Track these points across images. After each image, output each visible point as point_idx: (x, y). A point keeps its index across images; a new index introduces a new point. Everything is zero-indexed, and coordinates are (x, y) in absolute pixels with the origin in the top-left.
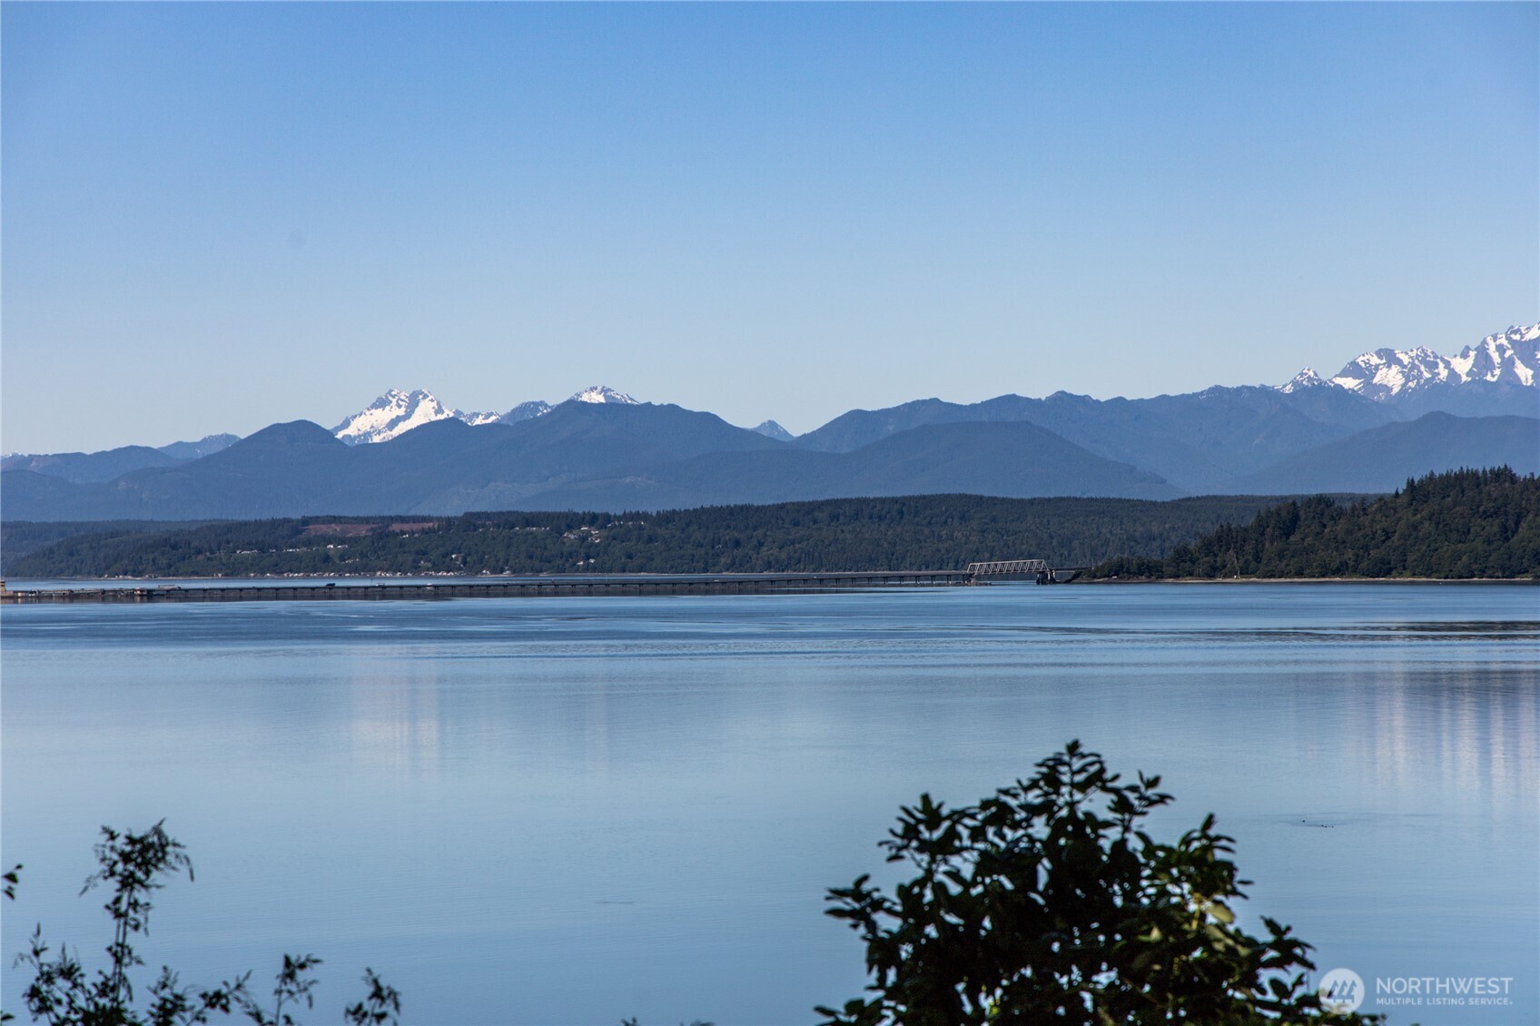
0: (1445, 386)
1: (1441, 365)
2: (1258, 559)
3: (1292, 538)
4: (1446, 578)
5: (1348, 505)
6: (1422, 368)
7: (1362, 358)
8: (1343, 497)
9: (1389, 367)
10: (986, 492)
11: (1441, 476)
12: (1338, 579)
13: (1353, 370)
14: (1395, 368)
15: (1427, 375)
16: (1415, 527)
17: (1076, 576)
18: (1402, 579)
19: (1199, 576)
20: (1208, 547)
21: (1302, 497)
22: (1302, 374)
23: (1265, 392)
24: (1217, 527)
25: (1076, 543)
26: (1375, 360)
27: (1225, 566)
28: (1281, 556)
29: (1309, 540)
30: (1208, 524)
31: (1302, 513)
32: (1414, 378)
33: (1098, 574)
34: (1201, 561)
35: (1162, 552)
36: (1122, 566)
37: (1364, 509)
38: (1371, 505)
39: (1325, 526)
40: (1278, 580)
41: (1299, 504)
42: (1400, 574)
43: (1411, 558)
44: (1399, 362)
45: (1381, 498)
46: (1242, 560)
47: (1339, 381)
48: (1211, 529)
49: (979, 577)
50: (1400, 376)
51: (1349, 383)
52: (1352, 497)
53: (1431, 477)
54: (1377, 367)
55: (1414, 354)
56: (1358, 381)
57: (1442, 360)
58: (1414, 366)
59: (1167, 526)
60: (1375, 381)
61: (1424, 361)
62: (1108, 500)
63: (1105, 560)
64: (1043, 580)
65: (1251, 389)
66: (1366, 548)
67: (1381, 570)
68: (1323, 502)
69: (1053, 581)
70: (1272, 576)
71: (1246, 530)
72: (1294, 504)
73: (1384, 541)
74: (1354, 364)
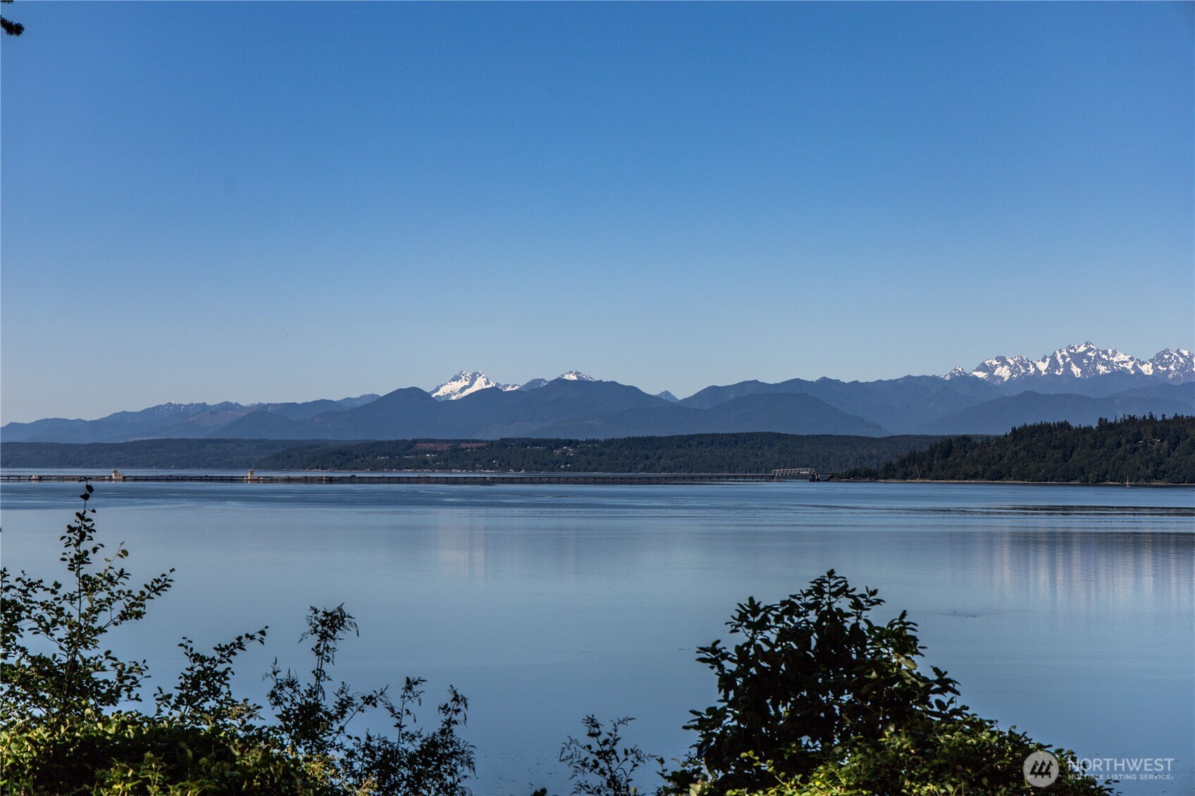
0: (1033, 377)
1: (1031, 366)
2: (930, 470)
3: (949, 459)
4: (1033, 481)
5: (979, 441)
6: (1021, 367)
7: (988, 361)
8: (976, 437)
9: (1003, 366)
10: (782, 431)
11: (1030, 426)
12: (974, 481)
13: (983, 367)
14: (1006, 367)
15: (1023, 371)
16: (1016, 453)
17: (831, 477)
18: (1009, 482)
19: (898, 479)
20: (903, 463)
21: (955, 436)
22: (955, 370)
23: (935, 379)
24: (908, 452)
25: (831, 460)
26: (995, 362)
27: (912, 473)
28: (943, 468)
29: (958, 460)
30: (903, 450)
31: (954, 445)
32: (1016, 372)
33: (843, 477)
34: (899, 470)
35: (878, 465)
36: (856, 472)
37: (988, 443)
38: (992, 441)
39: (967, 452)
40: (941, 481)
41: (953, 440)
42: (1008, 479)
43: (1014, 470)
44: (1008, 364)
45: (998, 438)
46: (921, 470)
47: (975, 373)
48: (904, 453)
49: (778, 477)
50: (1008, 371)
51: (981, 375)
52: (981, 437)
53: (1025, 427)
54: (996, 366)
55: (1016, 359)
56: (986, 374)
57: (1032, 363)
58: (1016, 366)
59: (881, 451)
60: (995, 374)
61: (1022, 364)
62: (849, 437)
63: (847, 469)
64: (813, 480)
65: (927, 377)
66: (989, 465)
67: (997, 476)
68: (966, 439)
69: (818, 480)
70: (937, 479)
71: (924, 454)
72: (950, 440)
73: (999, 461)
74: (983, 364)
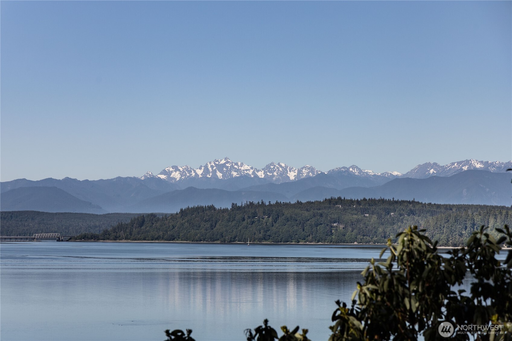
0: (194, 178)
1: (193, 172)
2: (131, 234)
3: (142, 228)
4: (192, 241)
5: (161, 217)
6: (187, 172)
7: (167, 169)
8: (159, 214)
9: (176, 172)
10: (41, 210)
11: (191, 208)
12: (157, 241)
13: (164, 172)
14: (178, 172)
15: (188, 175)
16: (182, 225)
17: (70, 239)
18: (178, 242)
19: (111, 240)
20: (114, 230)
21: (146, 214)
22: (147, 173)
23: (135, 179)
24: (118, 223)
25: (71, 228)
26: (171, 169)
27: (120, 237)
28: (138, 233)
29: (148, 228)
30: (115, 222)
31: (146, 219)
32: (184, 175)
33: (78, 239)
34: (112, 235)
35: (100, 231)
36: (85, 236)
37: (166, 218)
38: (168, 217)
39: (153, 224)
40: (137, 241)
41: (145, 216)
42: (177, 240)
43: (181, 234)
44: (179, 170)
45: (172, 215)
46: (126, 234)
47: (159, 176)
48: (115, 224)
49: (37, 239)
50: (179, 175)
51: (163, 177)
52: (162, 214)
53: (188, 208)
54: (172, 172)
55: (184, 168)
56: (166, 176)
57: (193, 170)
58: (184, 171)
59: (101, 223)
60: (171, 176)
61: (187, 170)
62: (82, 214)
63: (80, 234)
64: (59, 240)
65: (130, 178)
66: (167, 231)
67: (171, 238)
68: (153, 216)
69: (62, 241)
70: (135, 240)
71: (127, 225)
72: (143, 216)
73: (172, 229)
74: (164, 170)
